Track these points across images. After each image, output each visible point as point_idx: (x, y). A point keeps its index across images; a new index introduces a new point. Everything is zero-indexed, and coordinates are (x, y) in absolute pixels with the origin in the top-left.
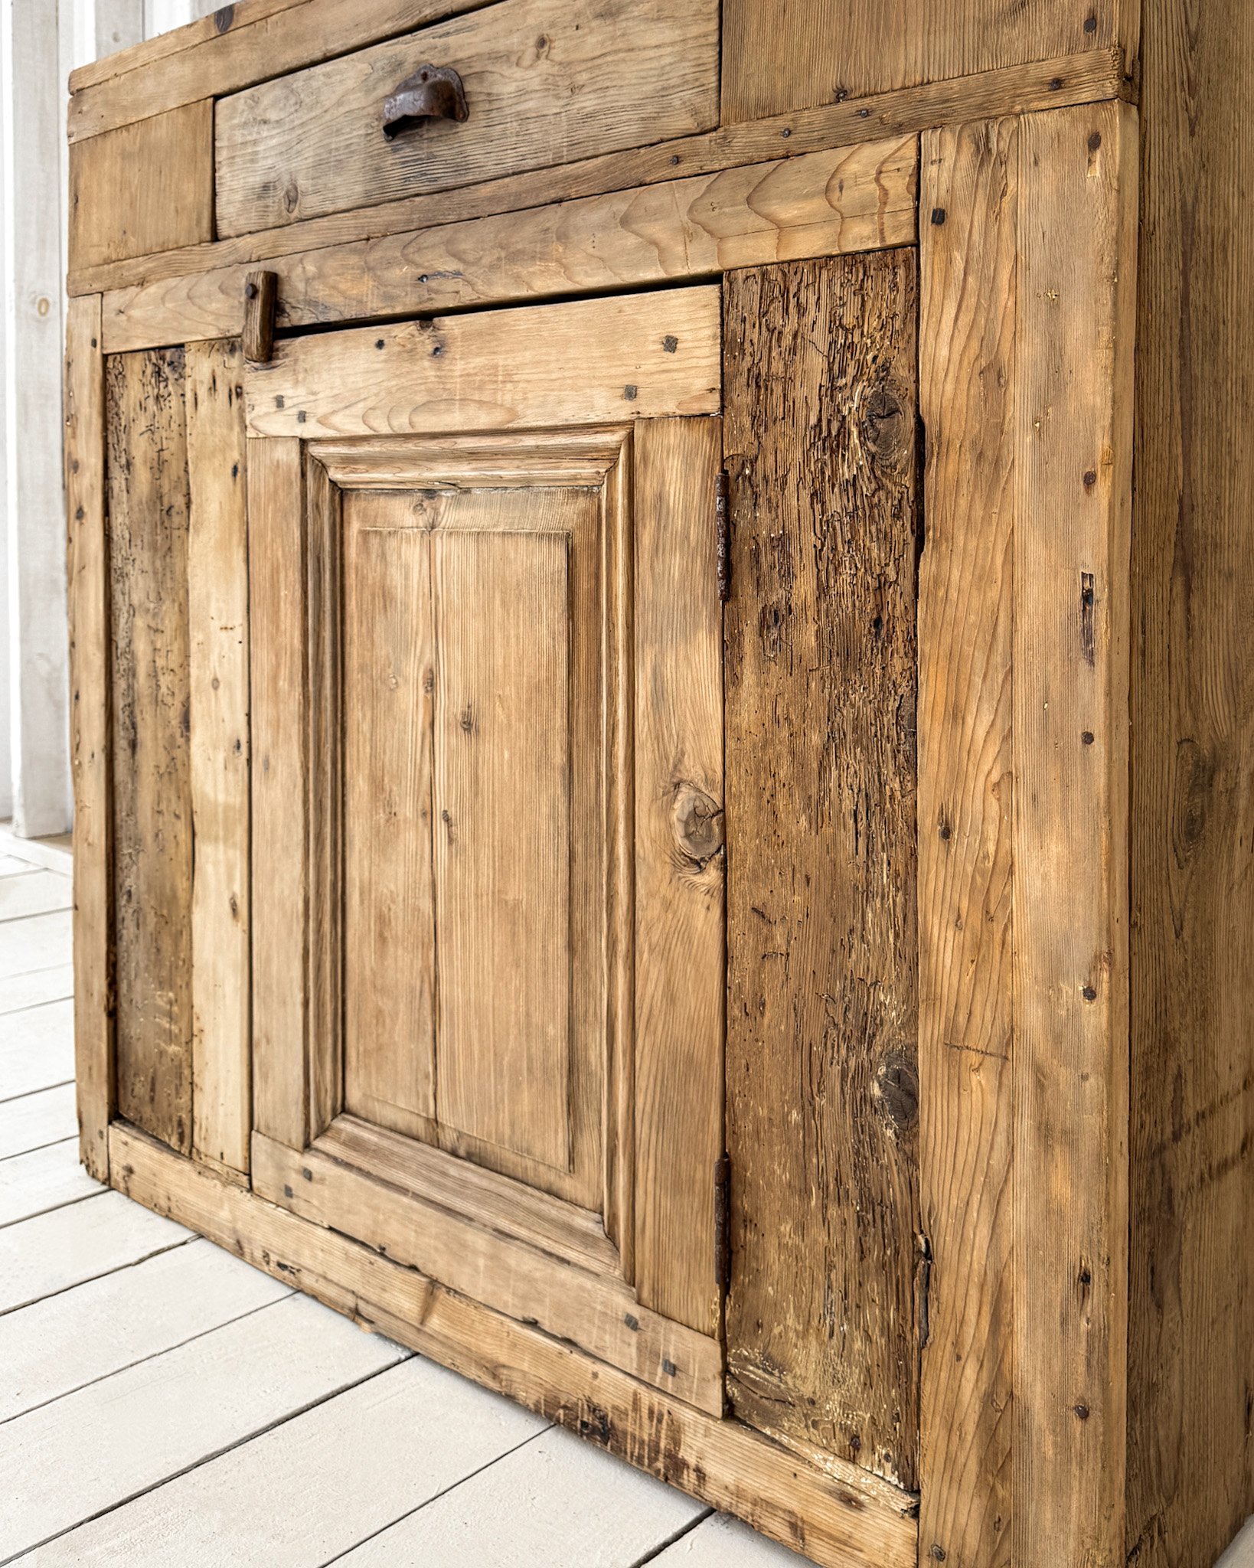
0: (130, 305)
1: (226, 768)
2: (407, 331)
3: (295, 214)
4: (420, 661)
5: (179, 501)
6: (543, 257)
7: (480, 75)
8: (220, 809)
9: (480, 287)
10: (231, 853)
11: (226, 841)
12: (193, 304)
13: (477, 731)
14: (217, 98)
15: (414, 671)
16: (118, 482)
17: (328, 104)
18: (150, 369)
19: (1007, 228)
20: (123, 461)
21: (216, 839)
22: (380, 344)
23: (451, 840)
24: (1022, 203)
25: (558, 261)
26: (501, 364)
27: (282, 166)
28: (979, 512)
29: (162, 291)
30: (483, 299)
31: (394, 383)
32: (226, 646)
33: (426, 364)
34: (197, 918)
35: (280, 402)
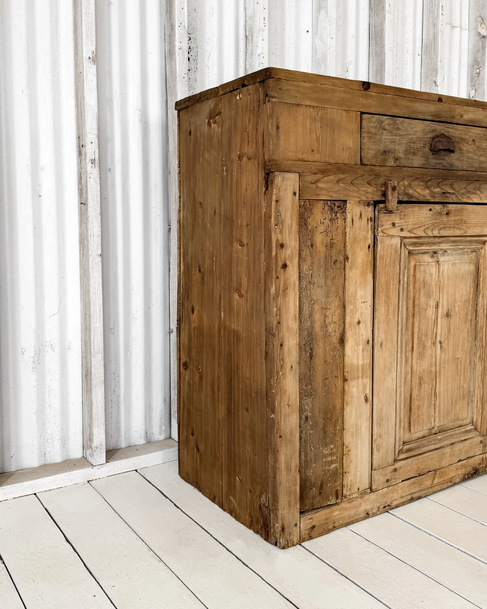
0: (318, 181)
1: (363, 351)
2: (440, 207)
3: (397, 163)
4: (434, 300)
5: (341, 258)
6: (476, 194)
7: (458, 142)
8: (360, 367)
9: (460, 197)
10: (365, 380)
11: (362, 377)
12: (354, 186)
13: (450, 316)
14: (362, 113)
15: (432, 303)
16: (306, 252)
17: (410, 133)
18: (327, 208)
20: (309, 244)
21: (358, 378)
22: (430, 210)
23: (441, 347)
25: (479, 195)
26: (464, 219)
27: (392, 146)
29: (337, 179)
30: (460, 201)
31: (434, 221)
32: (364, 308)
33: (444, 217)
34: (348, 410)
35: (394, 224)
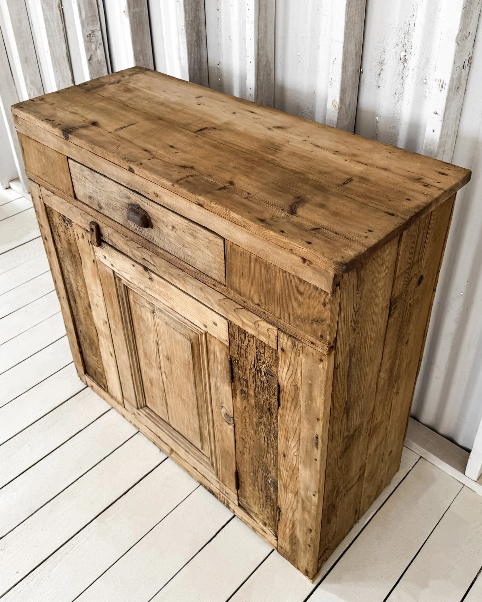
0: (50, 196)
1: (103, 324)
2: (141, 268)
3: (102, 211)
4: (154, 338)
5: (78, 256)
6: (179, 280)
7: (155, 220)
8: (104, 333)
9: (161, 273)
10: (108, 343)
11: (106, 339)
12: (72, 212)
13: (171, 362)
14: (68, 157)
16: (57, 238)
17: (107, 190)
18: (61, 218)
19: (299, 363)
20: (57, 233)
22: (133, 265)
24: (303, 361)
27: (95, 195)
28: (292, 409)
30: (162, 276)
31: (139, 277)
32: (98, 299)
33: (148, 280)
34: (101, 349)
35: (105, 257)
